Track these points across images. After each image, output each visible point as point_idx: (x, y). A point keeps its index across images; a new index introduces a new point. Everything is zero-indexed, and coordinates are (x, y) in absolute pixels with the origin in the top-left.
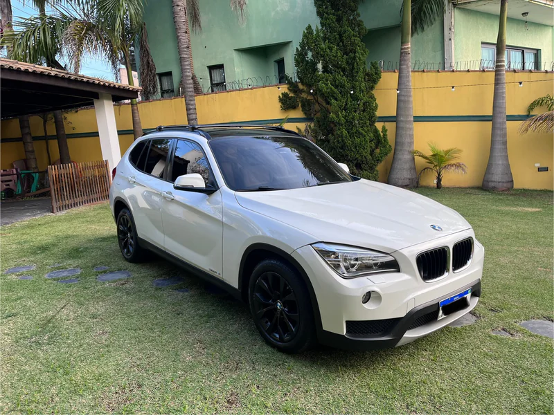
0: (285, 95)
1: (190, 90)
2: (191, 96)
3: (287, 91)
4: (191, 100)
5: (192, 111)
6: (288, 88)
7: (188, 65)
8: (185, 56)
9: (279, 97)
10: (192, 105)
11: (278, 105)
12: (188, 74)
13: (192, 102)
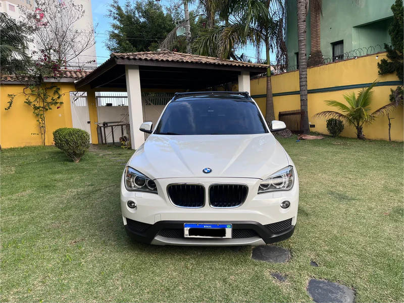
0: (384, 61)
1: (304, 63)
2: (304, 68)
3: (386, 58)
4: (303, 71)
5: (302, 80)
6: (387, 56)
7: (303, 45)
8: (301, 39)
9: (378, 63)
10: (304, 75)
11: (376, 70)
12: (303, 52)
13: (304, 73)
